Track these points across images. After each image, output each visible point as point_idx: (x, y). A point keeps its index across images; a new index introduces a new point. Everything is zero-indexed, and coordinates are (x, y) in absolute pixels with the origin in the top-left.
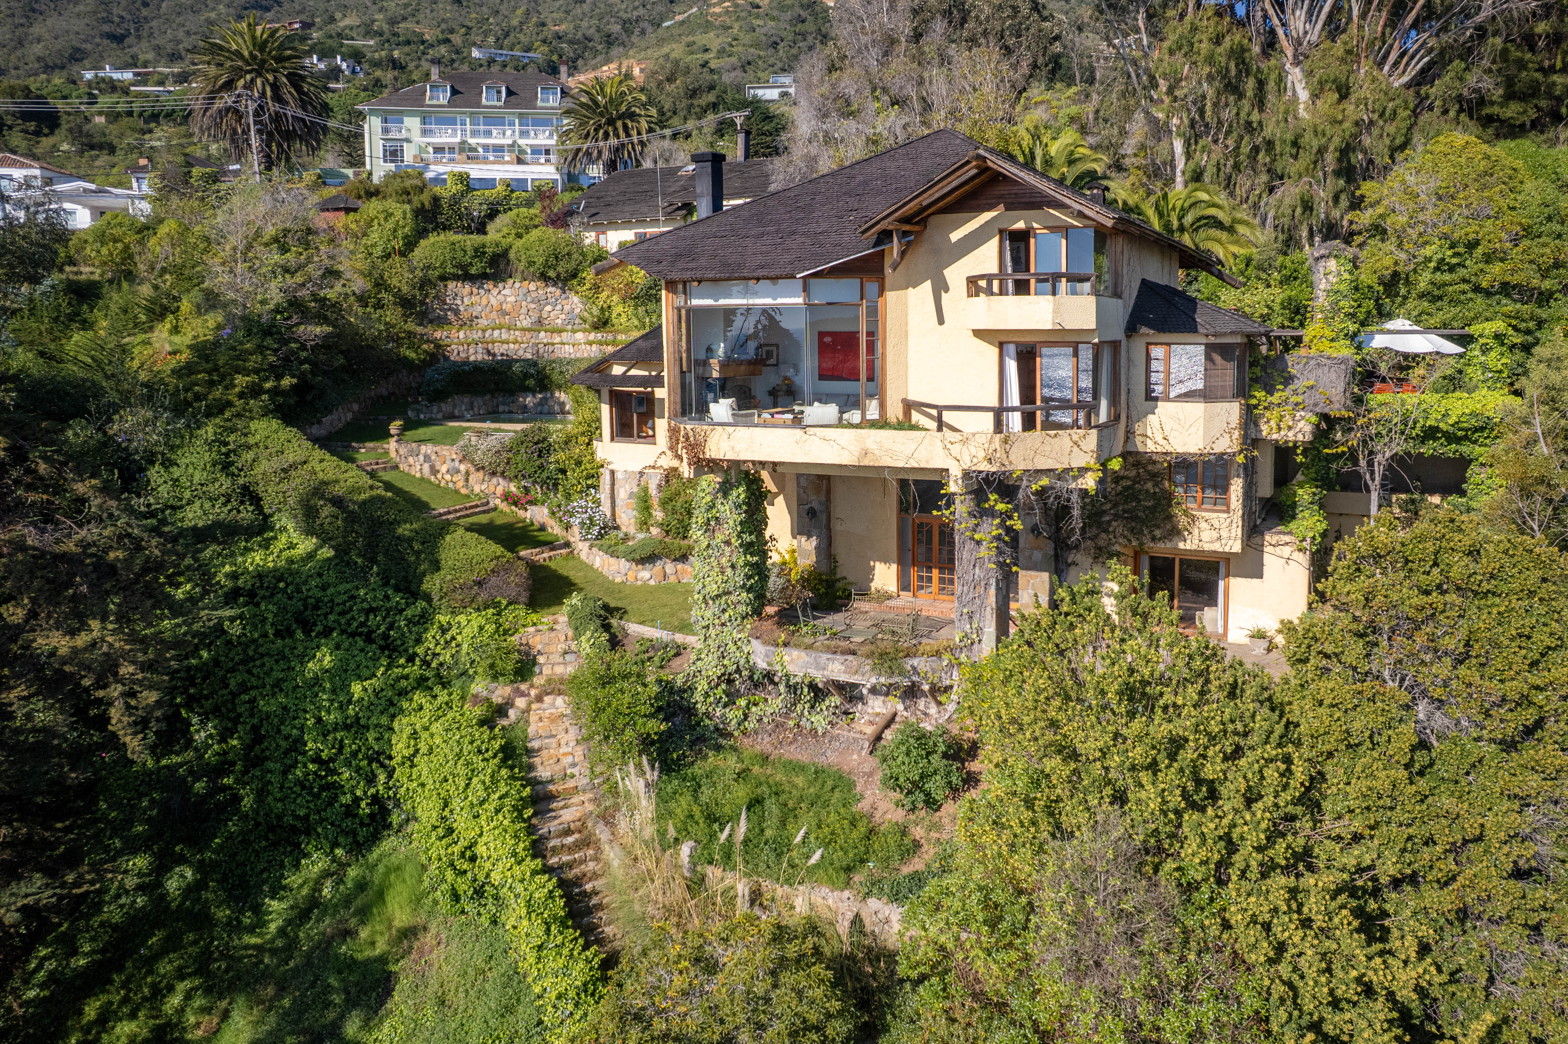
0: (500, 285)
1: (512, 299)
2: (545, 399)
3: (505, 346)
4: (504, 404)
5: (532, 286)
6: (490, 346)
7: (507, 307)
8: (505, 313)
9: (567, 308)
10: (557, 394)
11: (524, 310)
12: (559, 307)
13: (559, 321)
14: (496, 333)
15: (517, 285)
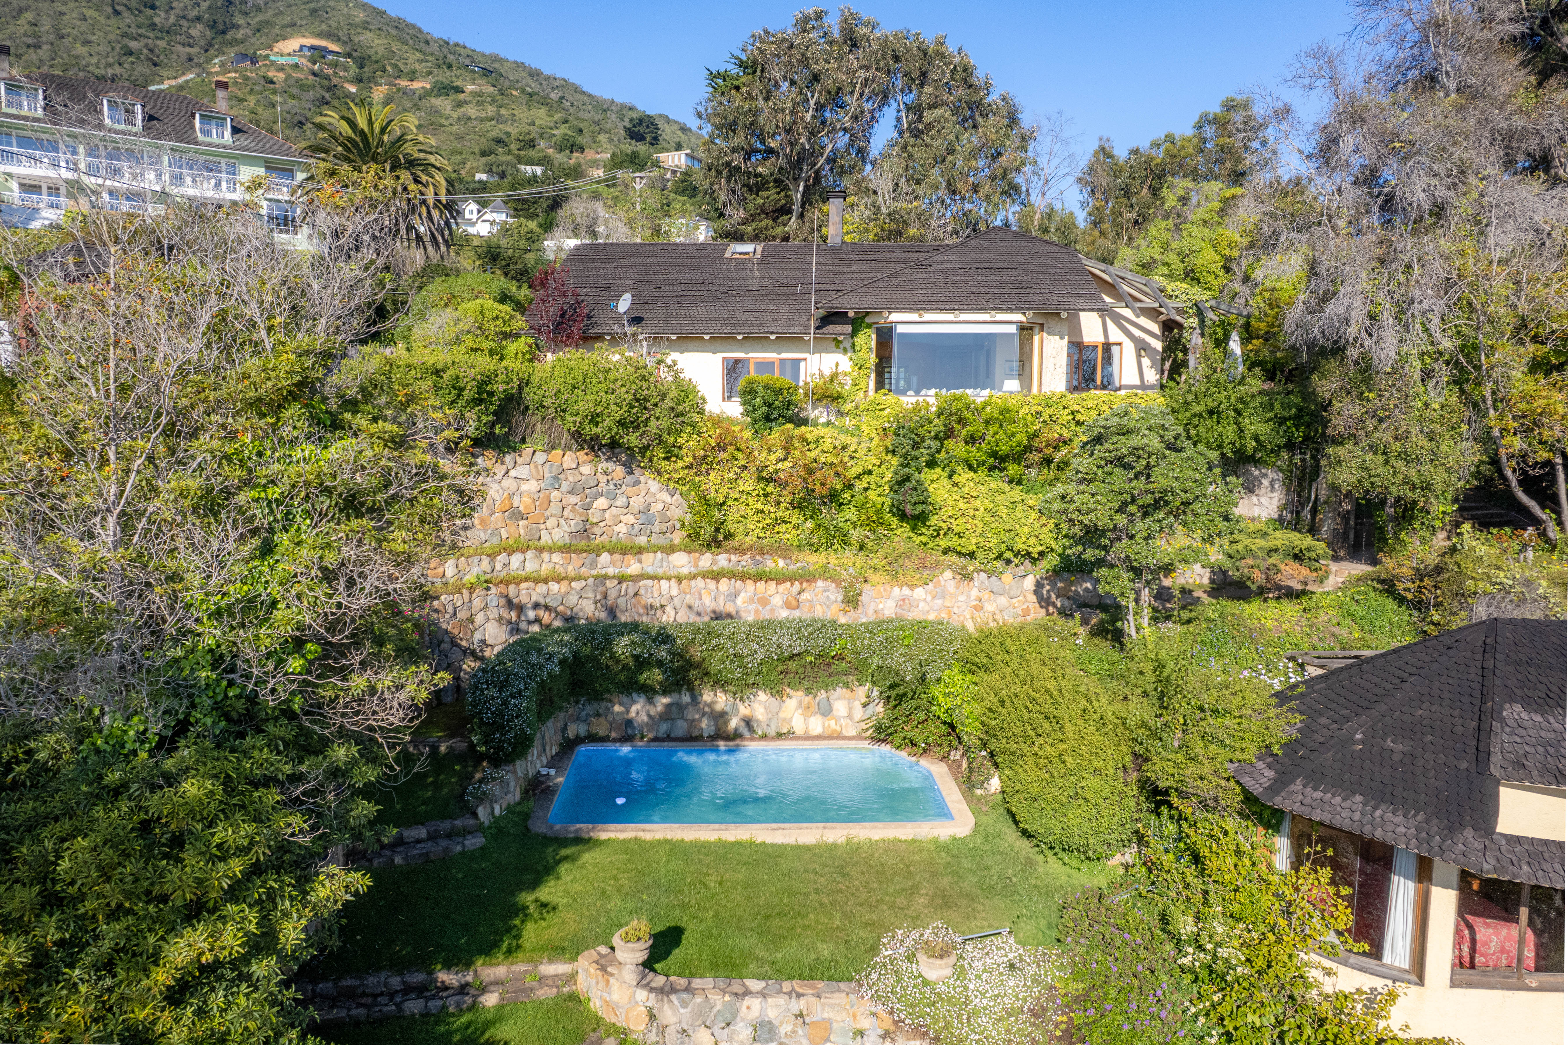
0: (508, 458)
1: (531, 486)
2: (680, 707)
3: (542, 588)
4: (577, 719)
5: (569, 460)
6: (512, 590)
7: (521, 503)
8: (517, 516)
9: (637, 502)
10: (707, 696)
11: (554, 509)
12: (621, 501)
13: (622, 529)
14: (516, 560)
15: (540, 457)
